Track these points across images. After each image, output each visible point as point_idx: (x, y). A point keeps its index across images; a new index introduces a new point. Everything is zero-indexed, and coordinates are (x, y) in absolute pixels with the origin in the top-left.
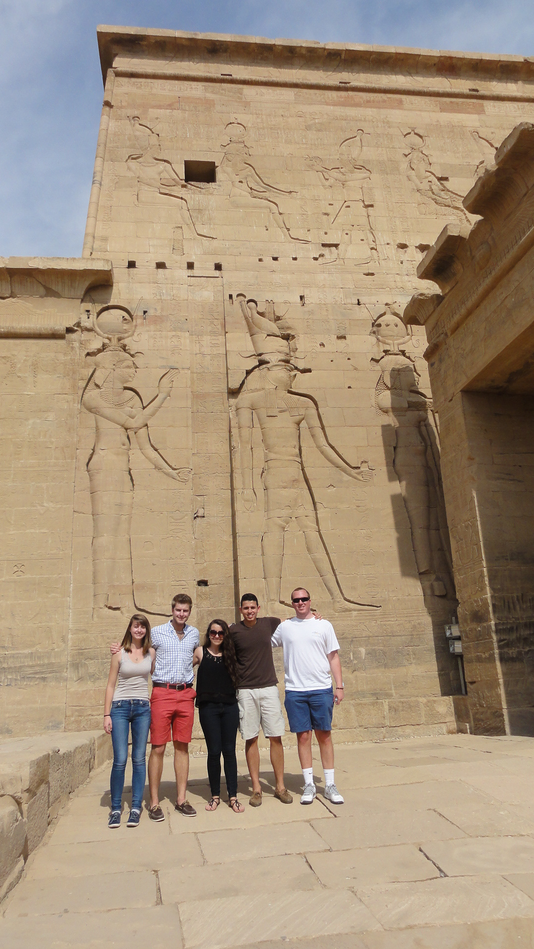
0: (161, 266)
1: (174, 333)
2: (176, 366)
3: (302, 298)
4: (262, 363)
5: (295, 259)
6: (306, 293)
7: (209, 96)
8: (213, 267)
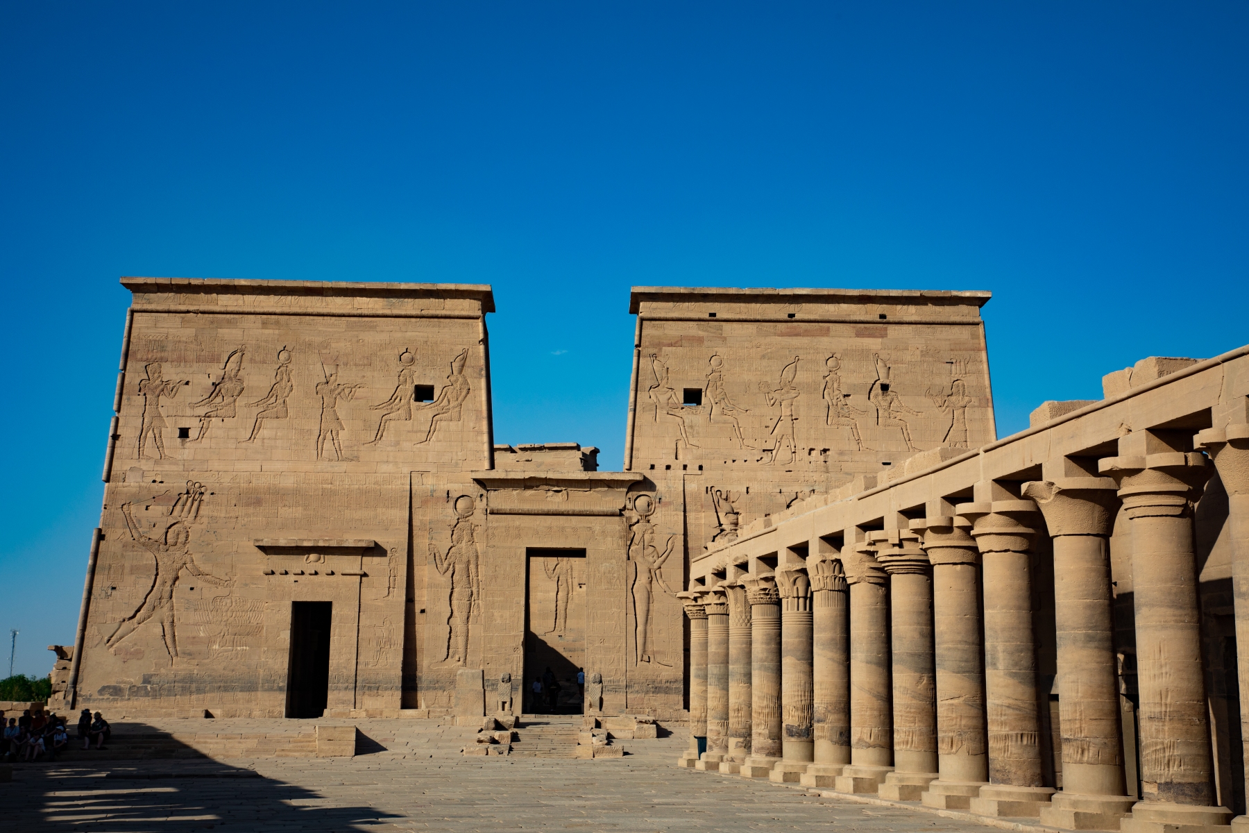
0: (668, 467)
1: (675, 513)
2: (676, 533)
3: (747, 488)
4: (722, 530)
5: (745, 461)
6: (750, 485)
7: (701, 333)
8: (698, 468)
